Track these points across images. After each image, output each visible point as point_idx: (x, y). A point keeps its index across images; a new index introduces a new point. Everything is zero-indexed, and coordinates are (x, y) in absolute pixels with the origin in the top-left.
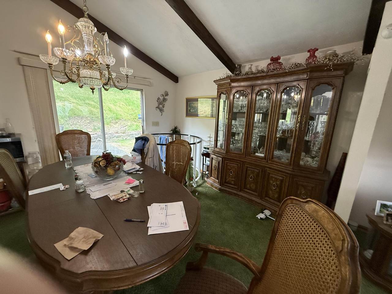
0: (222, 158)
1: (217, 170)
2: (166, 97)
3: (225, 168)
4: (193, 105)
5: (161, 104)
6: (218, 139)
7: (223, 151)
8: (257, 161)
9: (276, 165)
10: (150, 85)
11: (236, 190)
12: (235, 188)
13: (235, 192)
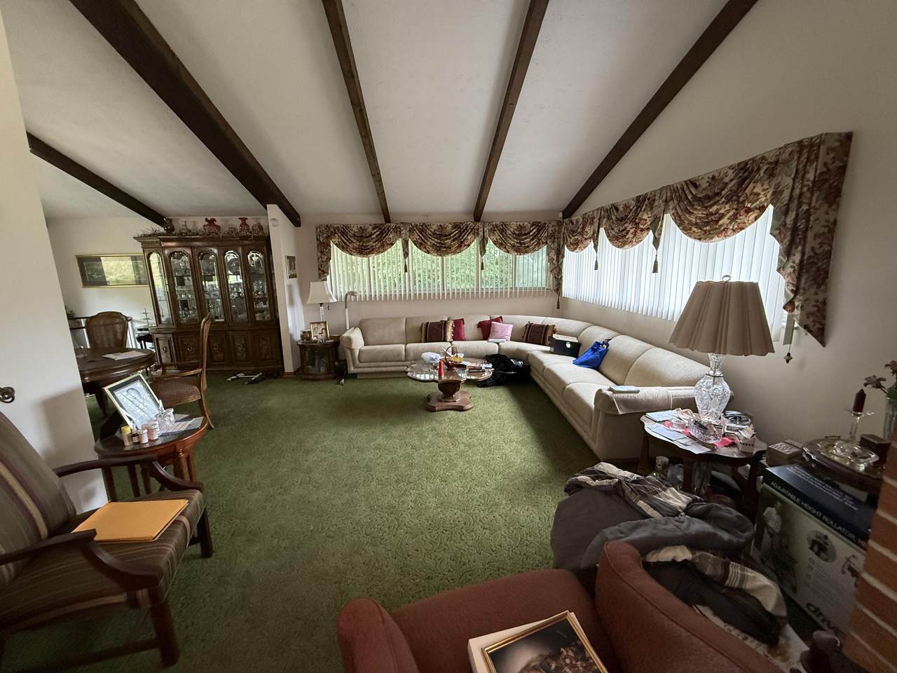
0: (173, 334)
1: (168, 352)
3: (180, 345)
6: (161, 314)
7: (172, 326)
9: (237, 326)
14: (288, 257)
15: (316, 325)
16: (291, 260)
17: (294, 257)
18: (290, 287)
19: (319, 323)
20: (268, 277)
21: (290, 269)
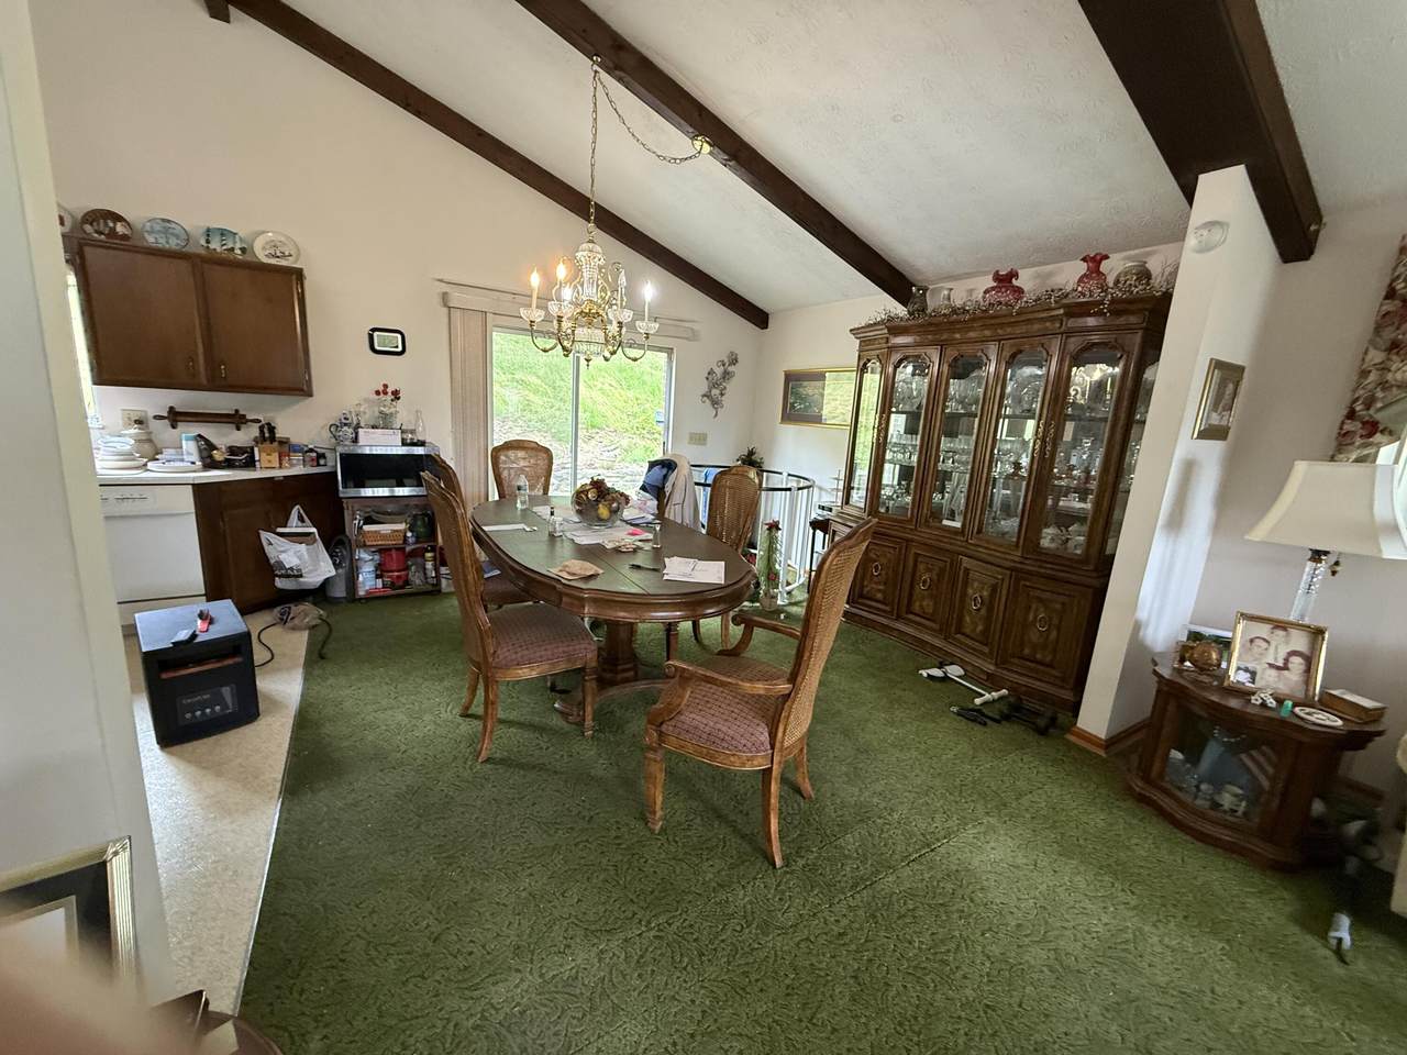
2: (731, 369)
4: (801, 390)
5: (716, 387)
7: (860, 513)
8: (941, 539)
9: (986, 548)
10: (693, 336)
11: (885, 618)
12: (884, 611)
13: (885, 621)
14: (1218, 365)
15: (1263, 630)
16: (1227, 375)
17: (1241, 369)
18: (1189, 468)
19: (1281, 625)
20: (1119, 430)
21: (1215, 407)
